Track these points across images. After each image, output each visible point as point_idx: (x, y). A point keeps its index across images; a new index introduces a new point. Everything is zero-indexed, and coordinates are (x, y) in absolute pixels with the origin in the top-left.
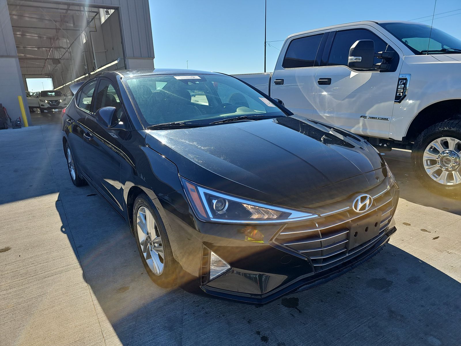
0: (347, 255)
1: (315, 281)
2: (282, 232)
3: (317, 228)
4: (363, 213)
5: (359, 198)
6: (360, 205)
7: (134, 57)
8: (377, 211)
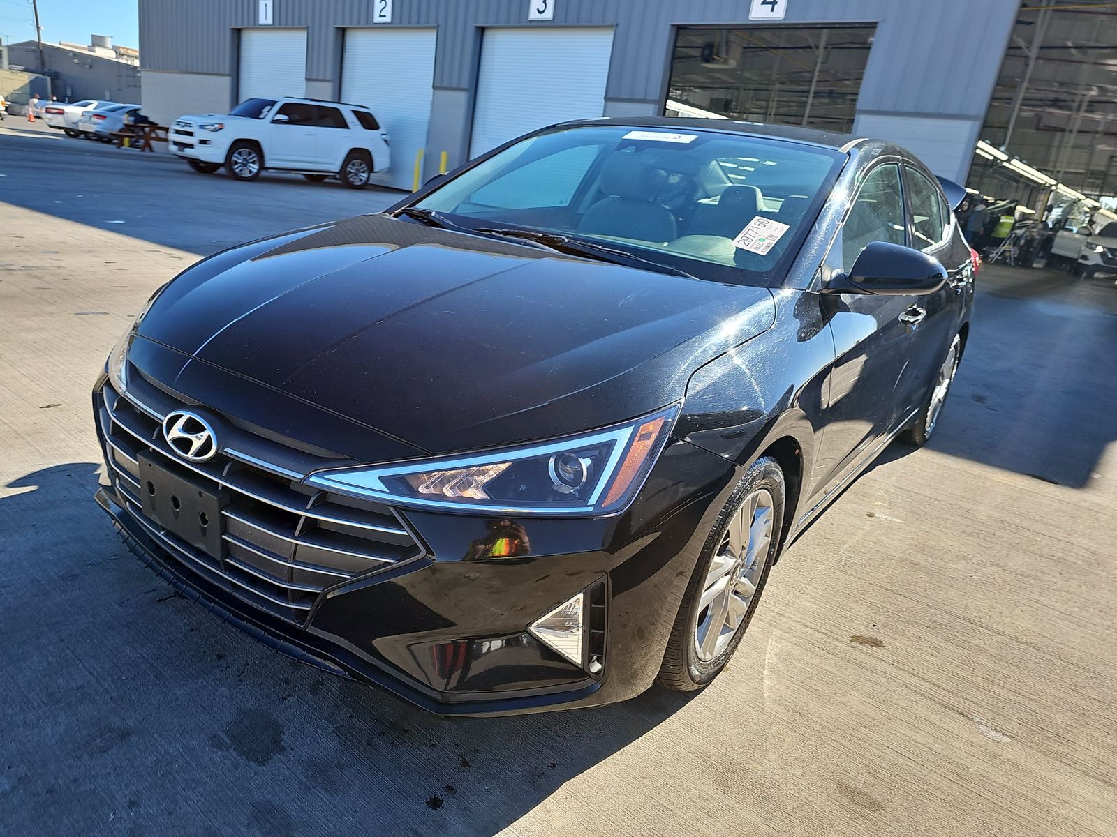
4: (177, 456)
5: (186, 415)
6: (178, 430)
8: (220, 488)
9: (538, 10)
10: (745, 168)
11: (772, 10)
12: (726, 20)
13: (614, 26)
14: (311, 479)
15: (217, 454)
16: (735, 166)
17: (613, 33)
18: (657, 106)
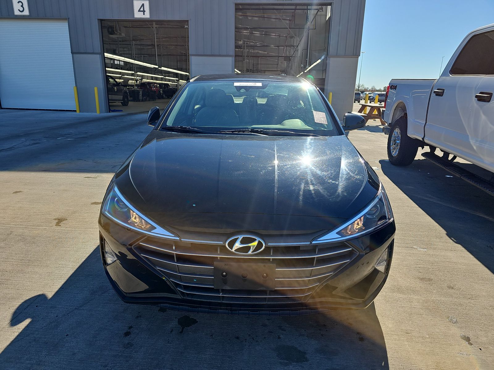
0: (221, 295)
1: (179, 305)
2: (143, 242)
3: (173, 250)
4: (242, 256)
5: (241, 237)
6: (238, 245)
7: (337, 55)
8: (271, 260)
9: (19, 10)
10: (125, 76)
11: (144, 14)
12: (123, 17)
13: (67, 19)
14: (312, 243)
15: (265, 247)
16: (121, 76)
17: (67, 22)
18: (101, 55)
